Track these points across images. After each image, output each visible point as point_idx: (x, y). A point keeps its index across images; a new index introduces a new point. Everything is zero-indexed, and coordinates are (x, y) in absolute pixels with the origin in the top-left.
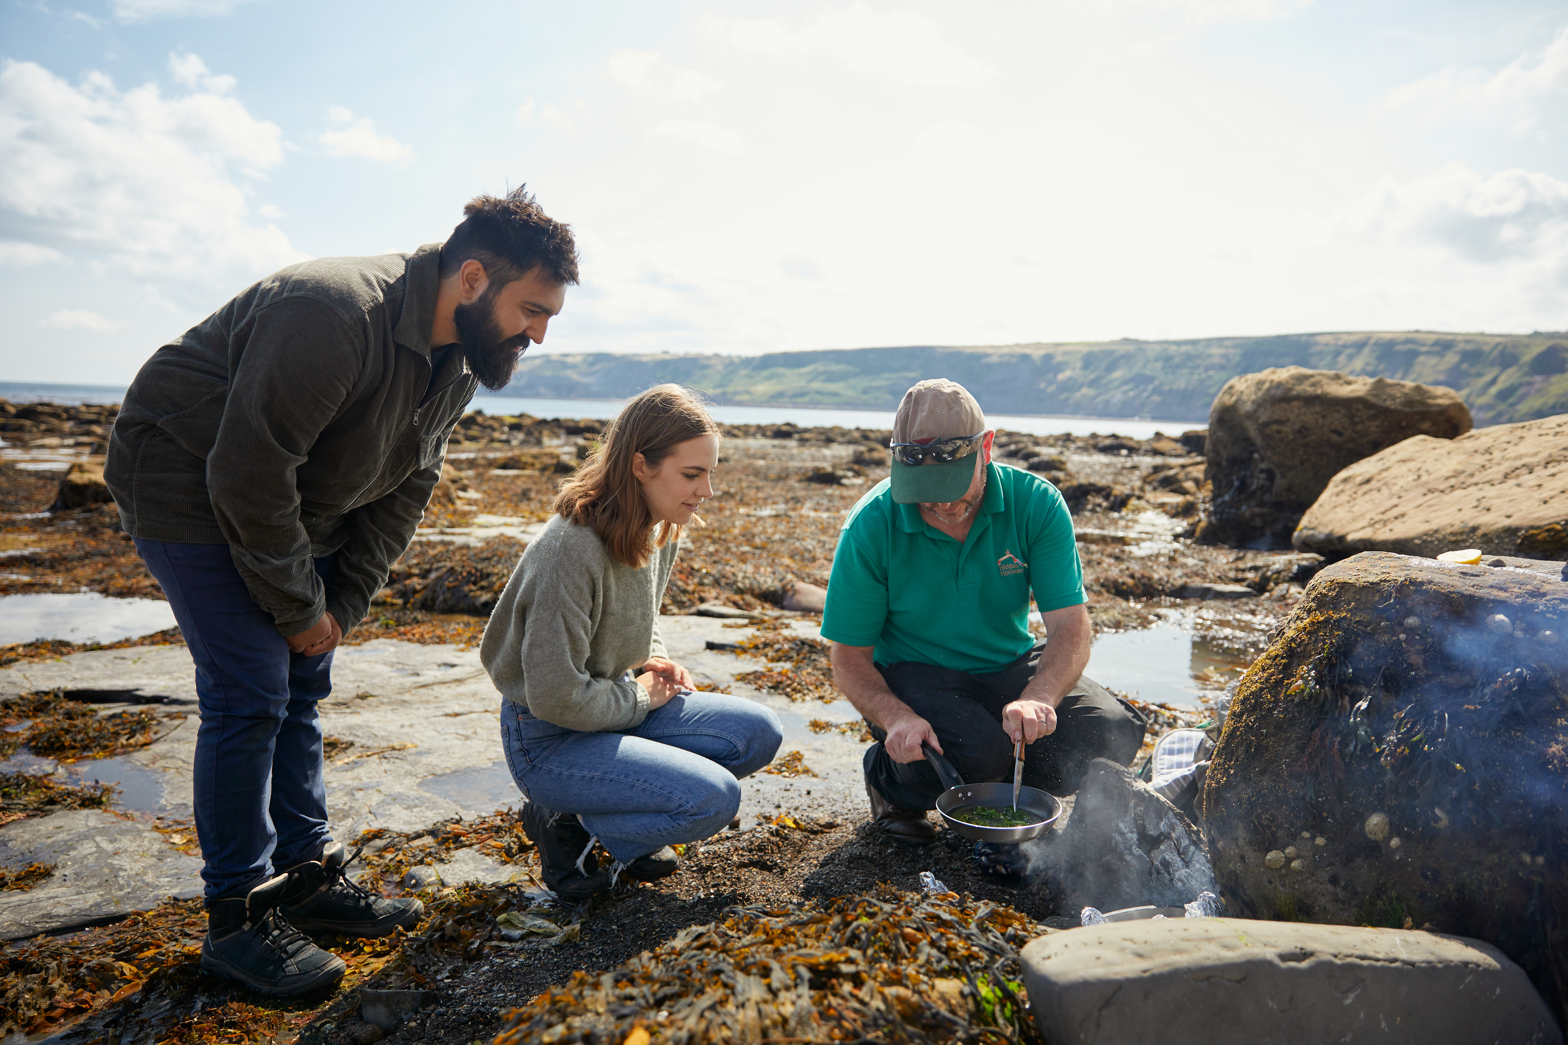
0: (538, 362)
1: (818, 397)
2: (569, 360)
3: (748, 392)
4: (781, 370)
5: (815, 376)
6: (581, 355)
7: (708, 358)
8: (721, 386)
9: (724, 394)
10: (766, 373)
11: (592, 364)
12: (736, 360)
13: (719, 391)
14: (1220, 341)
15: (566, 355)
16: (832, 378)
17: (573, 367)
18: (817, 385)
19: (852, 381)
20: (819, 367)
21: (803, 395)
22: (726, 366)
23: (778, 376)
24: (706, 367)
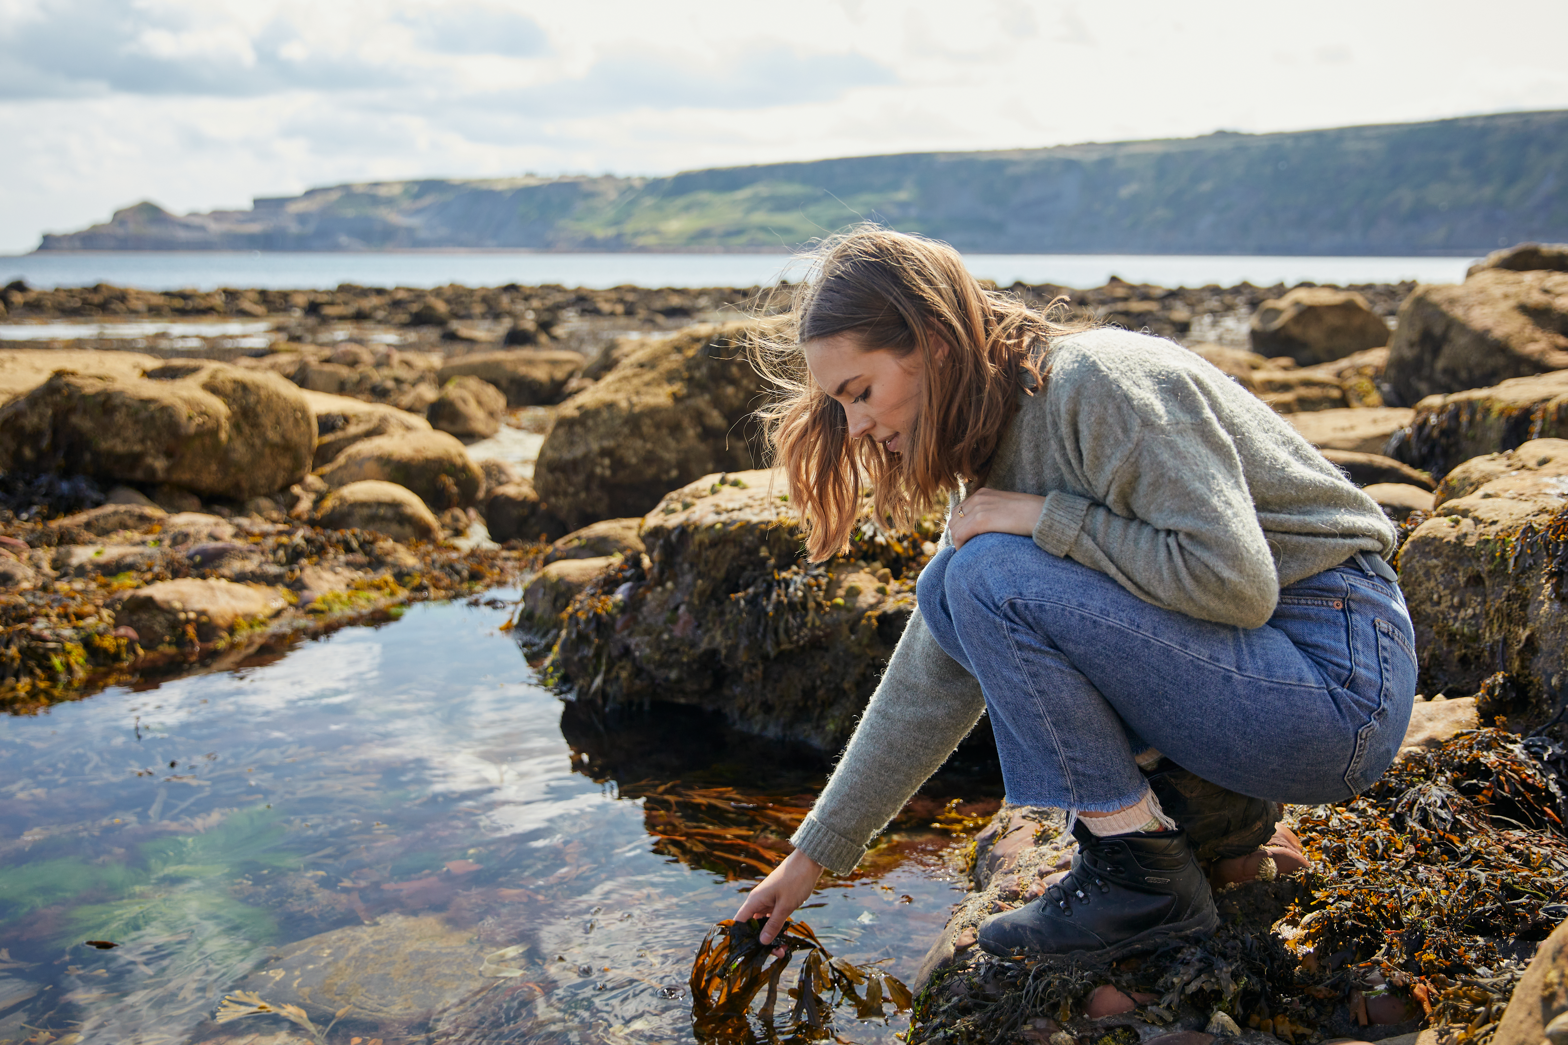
0: (334, 196)
1: (762, 236)
2: (383, 192)
3: (656, 232)
4: (704, 196)
5: (757, 203)
6: (400, 183)
7: (594, 181)
8: (616, 223)
9: (619, 236)
10: (681, 201)
11: (417, 196)
12: (637, 184)
13: (611, 232)
14: (1358, 132)
15: (376, 184)
16: (781, 205)
17: (390, 201)
18: (759, 217)
19: (813, 210)
20: (762, 189)
21: (739, 232)
22: (623, 193)
23: (702, 205)
24: (589, 195)
